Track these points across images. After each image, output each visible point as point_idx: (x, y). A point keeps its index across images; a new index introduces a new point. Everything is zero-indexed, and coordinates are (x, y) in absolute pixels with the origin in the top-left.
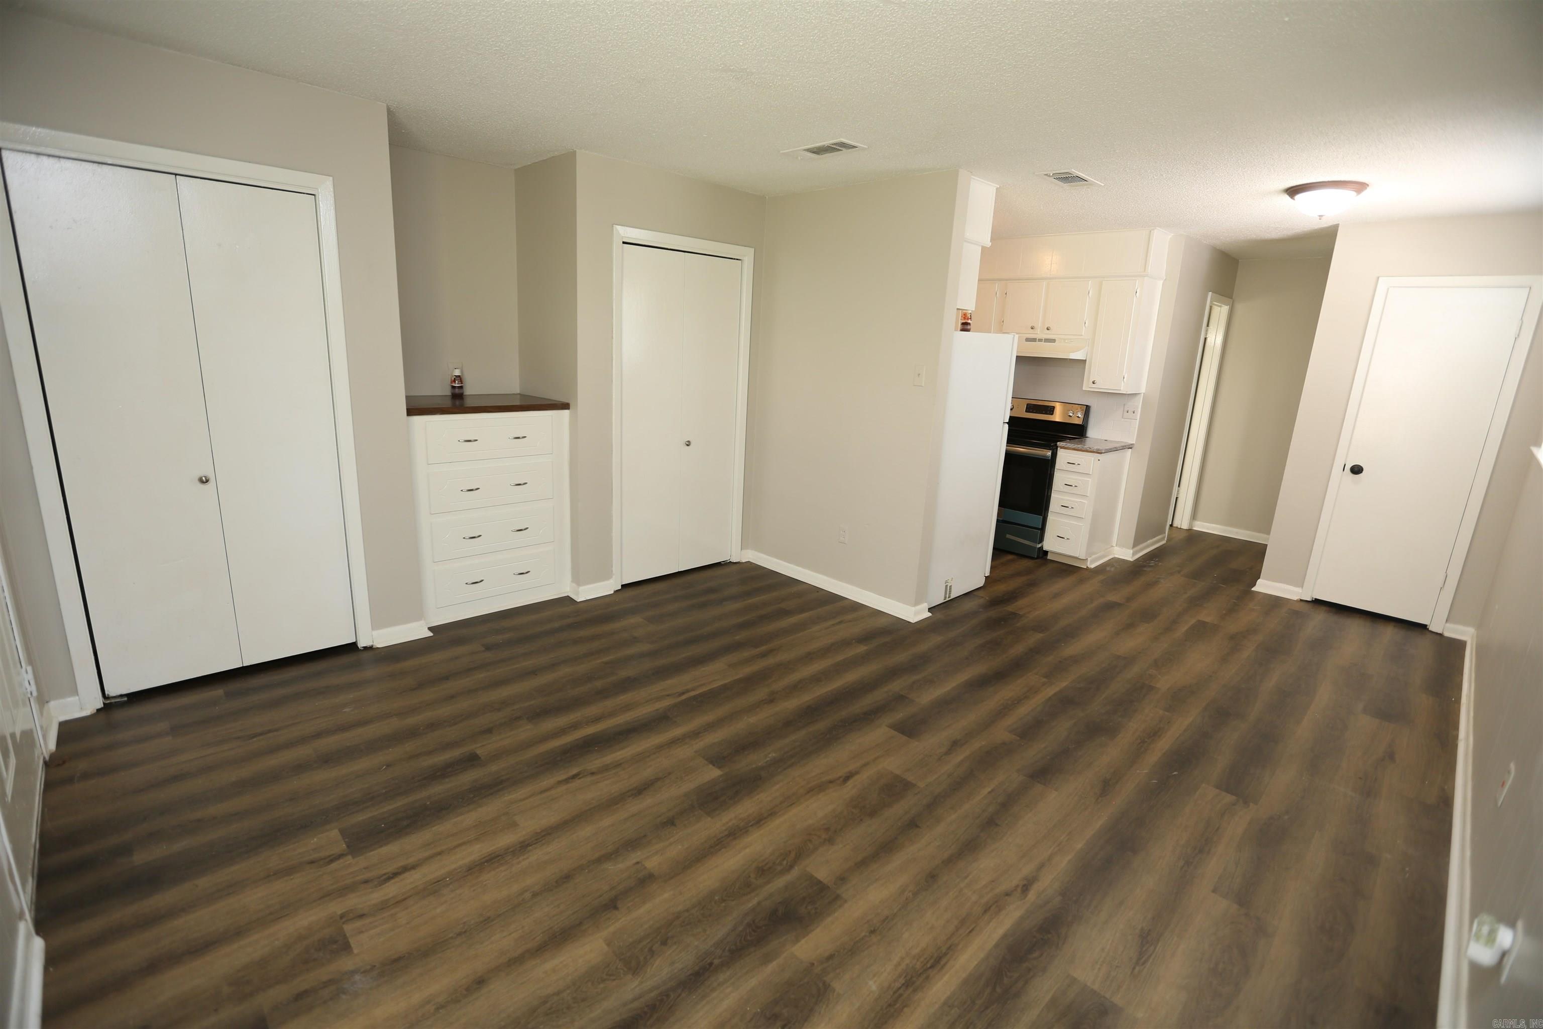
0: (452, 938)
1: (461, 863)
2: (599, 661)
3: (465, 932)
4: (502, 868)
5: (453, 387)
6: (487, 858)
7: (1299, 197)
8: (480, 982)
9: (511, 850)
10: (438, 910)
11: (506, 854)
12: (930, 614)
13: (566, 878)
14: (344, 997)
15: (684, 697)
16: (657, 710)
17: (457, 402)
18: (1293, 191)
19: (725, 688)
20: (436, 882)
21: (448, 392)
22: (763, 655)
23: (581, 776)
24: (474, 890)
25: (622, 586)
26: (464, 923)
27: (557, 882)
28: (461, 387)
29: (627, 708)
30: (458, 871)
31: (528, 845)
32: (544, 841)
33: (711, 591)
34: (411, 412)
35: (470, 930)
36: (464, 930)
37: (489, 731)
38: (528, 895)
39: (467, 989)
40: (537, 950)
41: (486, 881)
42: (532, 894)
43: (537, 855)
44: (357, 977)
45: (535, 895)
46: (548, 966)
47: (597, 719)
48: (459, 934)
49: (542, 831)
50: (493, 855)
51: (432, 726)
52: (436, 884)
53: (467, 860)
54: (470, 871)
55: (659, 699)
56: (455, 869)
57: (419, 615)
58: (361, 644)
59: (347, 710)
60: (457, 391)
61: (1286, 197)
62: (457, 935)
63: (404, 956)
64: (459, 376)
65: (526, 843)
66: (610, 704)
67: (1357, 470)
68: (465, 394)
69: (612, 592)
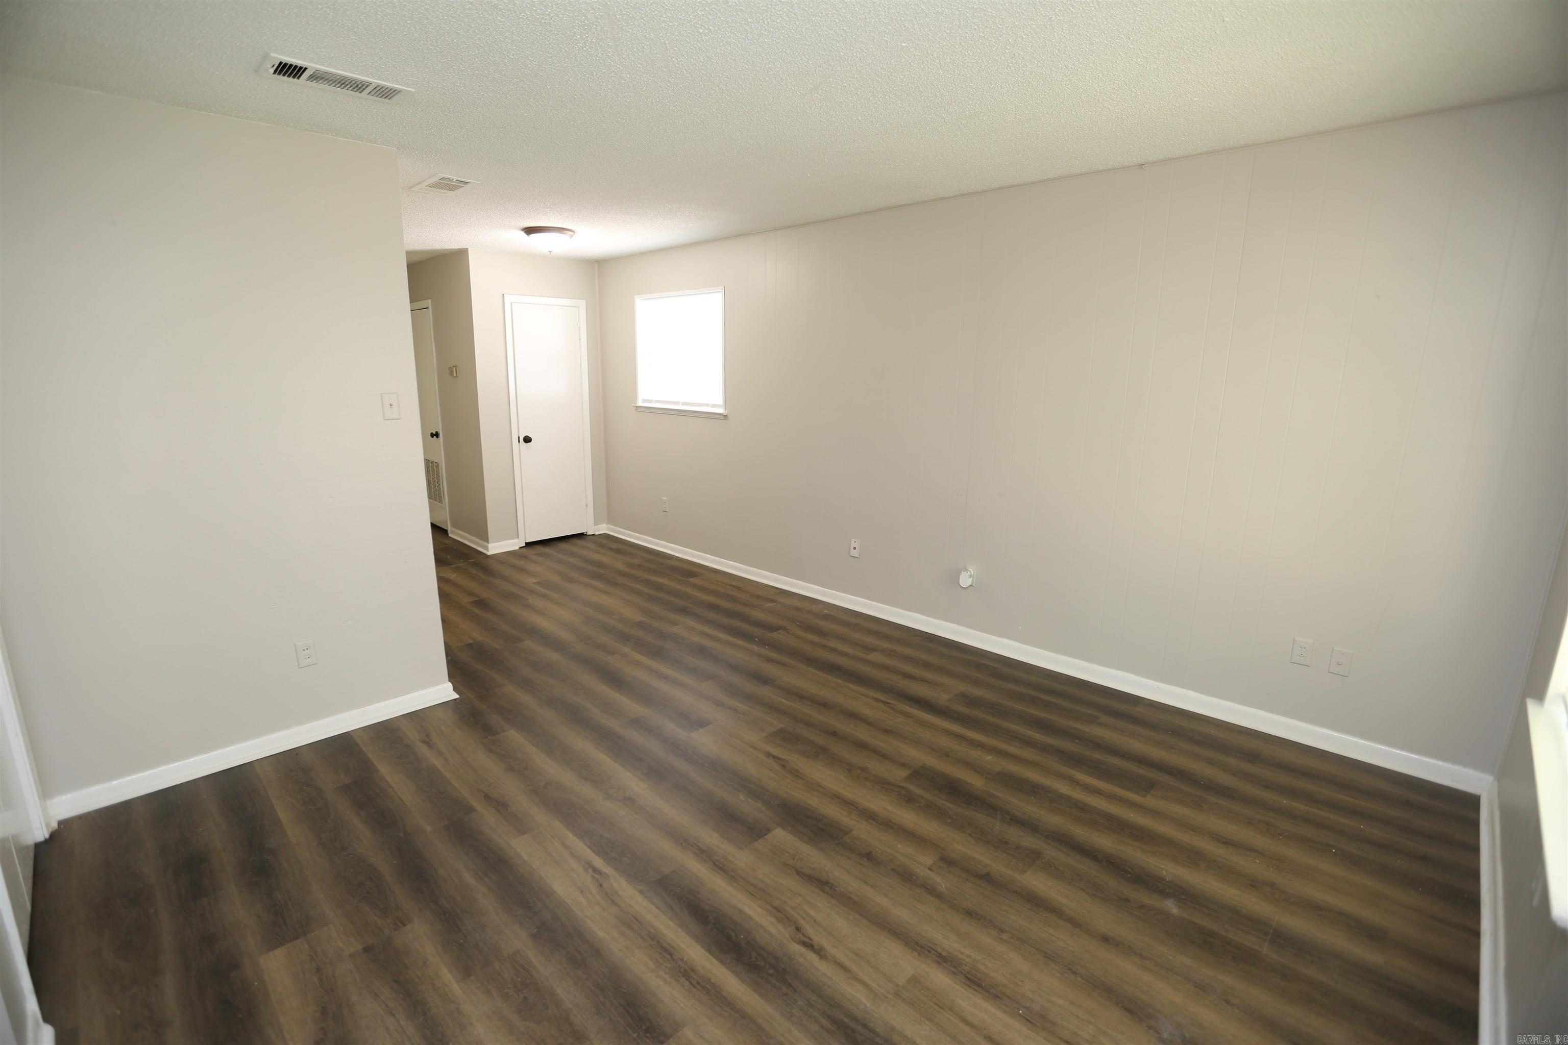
0: (1082, 977)
1: (992, 1010)
3: (1070, 969)
4: (982, 968)
6: (975, 987)
7: (533, 236)
8: (1106, 939)
9: (953, 969)
10: (1060, 1002)
11: (961, 972)
13: (970, 914)
14: (1187, 1035)
18: (529, 231)
20: (1031, 1022)
23: (806, 940)
24: (1022, 981)
26: (1061, 974)
27: (979, 920)
30: (1004, 1007)
31: (940, 956)
32: (930, 945)
35: (1065, 966)
36: (1069, 971)
38: (1005, 936)
39: (1117, 945)
40: (1056, 912)
41: (1005, 976)
42: (1002, 934)
43: (950, 943)
44: (1165, 1035)
45: (1002, 931)
46: (1065, 901)
48: (1075, 973)
49: (915, 950)
50: (968, 983)
52: (1032, 1021)
53: (985, 1005)
54: (1000, 996)
56: (1004, 1011)
61: (523, 233)
62: (1076, 974)
63: (1122, 1007)
65: (938, 959)
67: (527, 440)
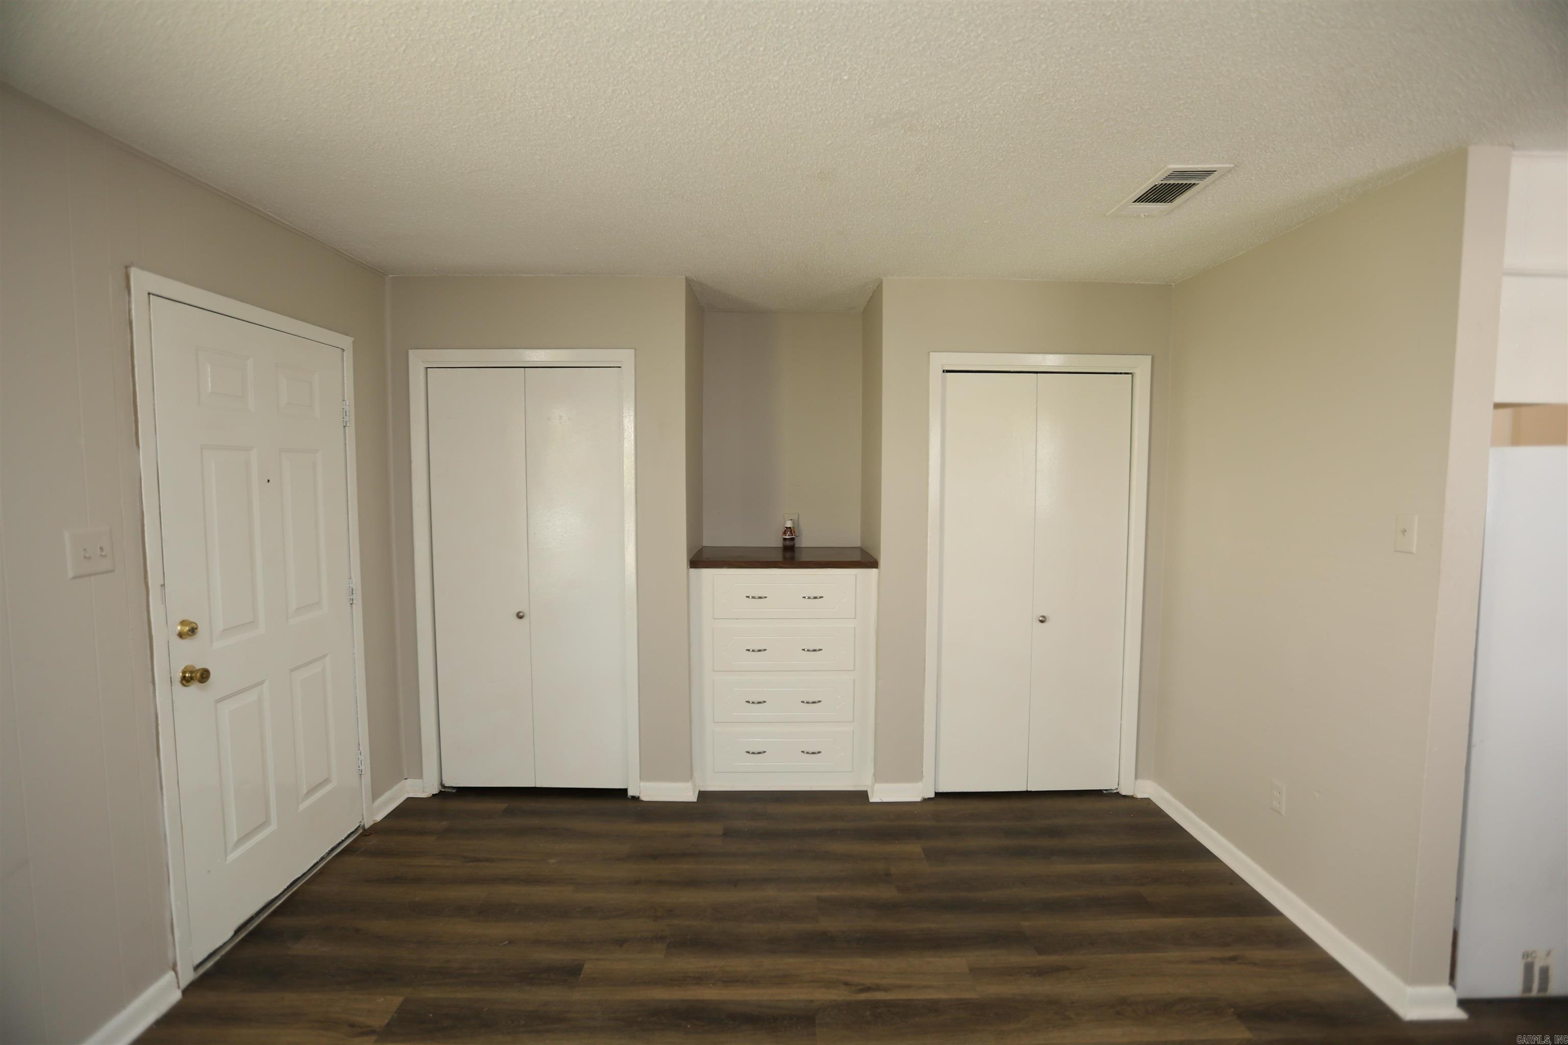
2: (815, 894)
5: (785, 539)
12: (1459, 1015)
15: (863, 996)
16: (812, 1001)
17: (788, 555)
19: (933, 1007)
21: (780, 544)
22: (1040, 972)
25: (938, 794)
28: (792, 539)
29: (783, 979)
33: (1053, 832)
34: (695, 563)
37: (620, 942)
47: (730, 981)
51: (589, 911)
55: (829, 984)
57: (689, 775)
58: (630, 793)
59: (552, 861)
60: (788, 543)
64: (790, 528)
66: (769, 963)
68: (796, 546)
69: (919, 799)
